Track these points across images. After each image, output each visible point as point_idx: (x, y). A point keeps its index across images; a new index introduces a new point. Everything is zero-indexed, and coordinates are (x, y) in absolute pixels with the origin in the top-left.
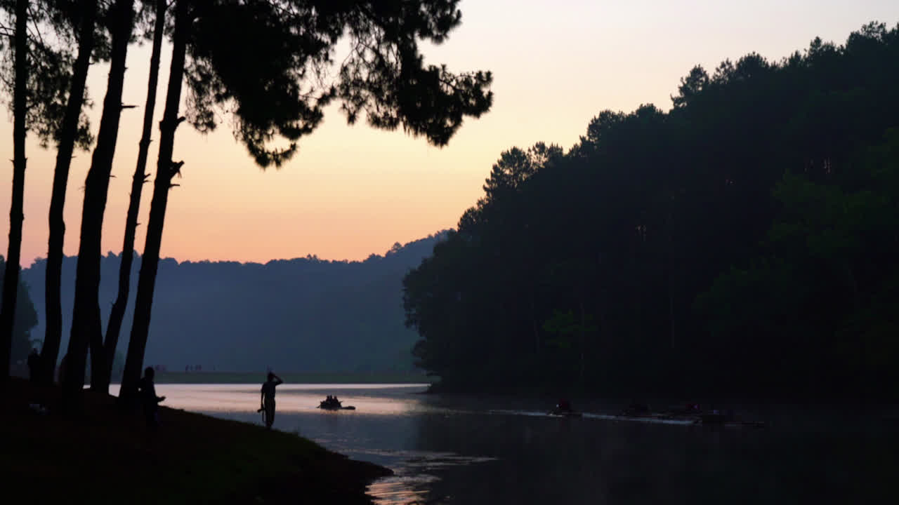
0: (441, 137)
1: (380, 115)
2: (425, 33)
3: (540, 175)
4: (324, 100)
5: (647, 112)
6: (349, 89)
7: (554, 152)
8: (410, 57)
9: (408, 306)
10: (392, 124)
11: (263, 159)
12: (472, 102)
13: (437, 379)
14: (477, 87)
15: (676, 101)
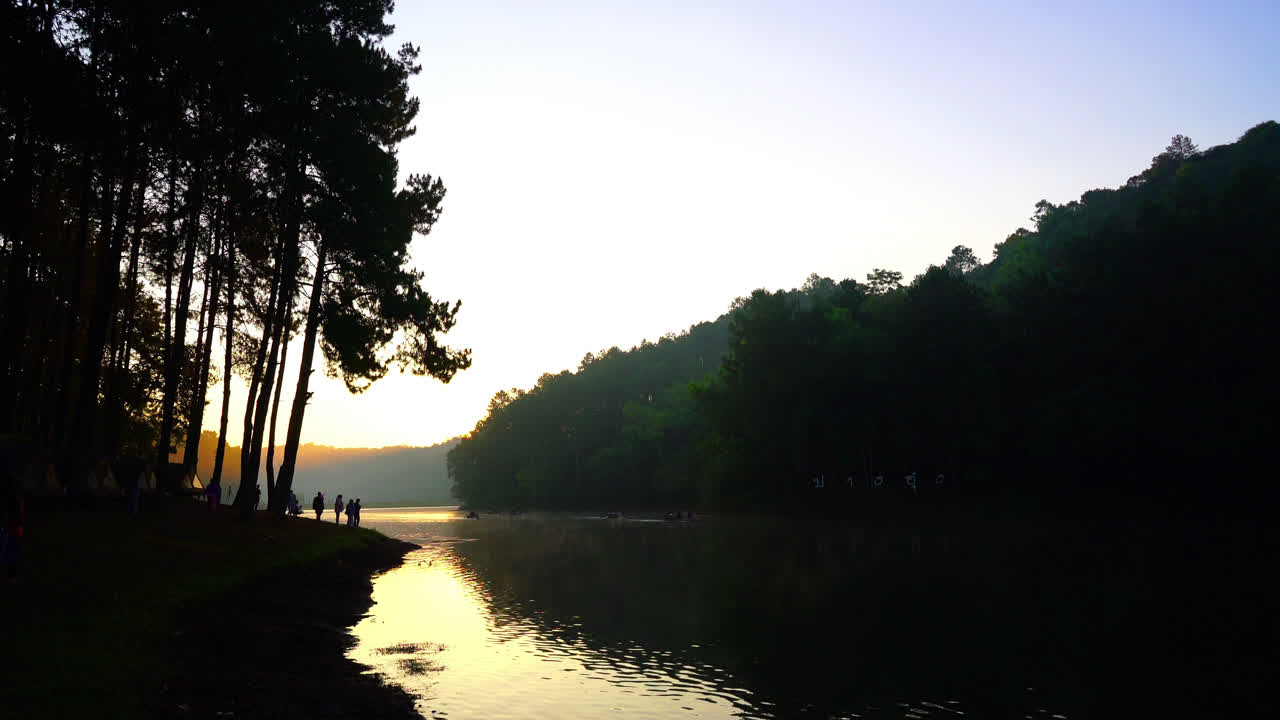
0: (446, 379)
1: (417, 369)
2: (439, 328)
3: (514, 403)
4: (388, 361)
5: (566, 373)
6: (401, 356)
7: (521, 393)
8: (431, 341)
9: (449, 467)
10: (422, 373)
11: (353, 390)
12: (462, 363)
13: (463, 504)
14: (464, 357)
15: (580, 368)
